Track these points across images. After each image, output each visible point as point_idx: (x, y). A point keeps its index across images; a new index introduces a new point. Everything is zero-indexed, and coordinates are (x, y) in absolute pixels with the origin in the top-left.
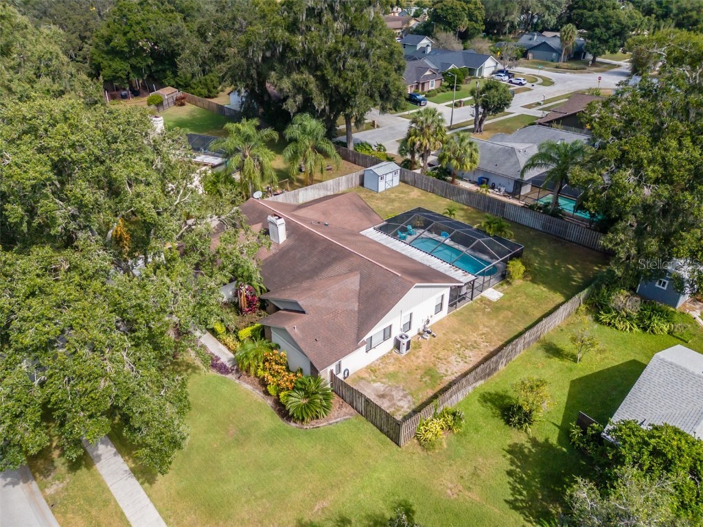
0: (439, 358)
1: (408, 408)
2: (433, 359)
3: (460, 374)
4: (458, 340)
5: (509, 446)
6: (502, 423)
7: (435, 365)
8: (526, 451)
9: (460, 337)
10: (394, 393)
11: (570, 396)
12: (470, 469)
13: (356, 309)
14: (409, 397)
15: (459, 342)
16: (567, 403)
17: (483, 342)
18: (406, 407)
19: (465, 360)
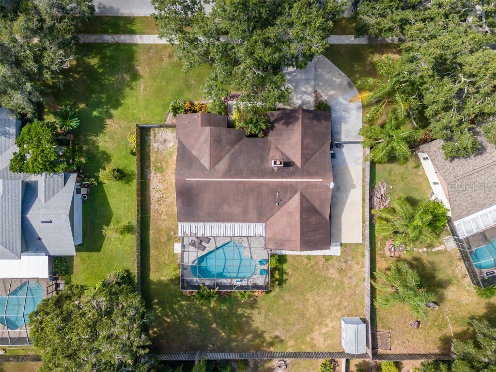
0: (165, 181)
1: (153, 145)
2: (166, 179)
3: (151, 179)
4: (167, 200)
5: (111, 160)
6: (121, 167)
7: (163, 175)
8: (106, 163)
9: (168, 202)
10: (163, 147)
11: (108, 204)
12: (115, 138)
13: (192, 152)
14: (156, 150)
15: (166, 198)
16: (107, 199)
17: (158, 208)
18: (154, 144)
19: (156, 189)
